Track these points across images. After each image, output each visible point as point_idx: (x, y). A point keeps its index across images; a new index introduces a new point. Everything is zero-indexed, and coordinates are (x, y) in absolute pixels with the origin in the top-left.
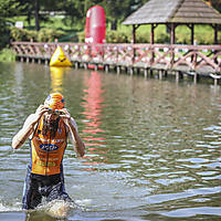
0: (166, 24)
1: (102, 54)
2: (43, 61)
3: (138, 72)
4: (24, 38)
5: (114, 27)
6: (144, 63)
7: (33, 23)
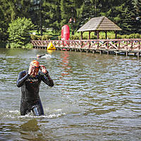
0: (95, 31)
1: (69, 44)
2: (44, 48)
3: (84, 51)
4: (36, 39)
5: (73, 34)
6: (86, 47)
7: (40, 33)
